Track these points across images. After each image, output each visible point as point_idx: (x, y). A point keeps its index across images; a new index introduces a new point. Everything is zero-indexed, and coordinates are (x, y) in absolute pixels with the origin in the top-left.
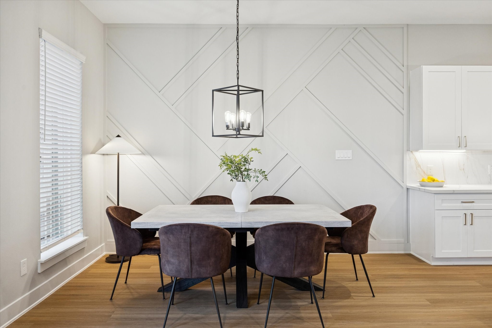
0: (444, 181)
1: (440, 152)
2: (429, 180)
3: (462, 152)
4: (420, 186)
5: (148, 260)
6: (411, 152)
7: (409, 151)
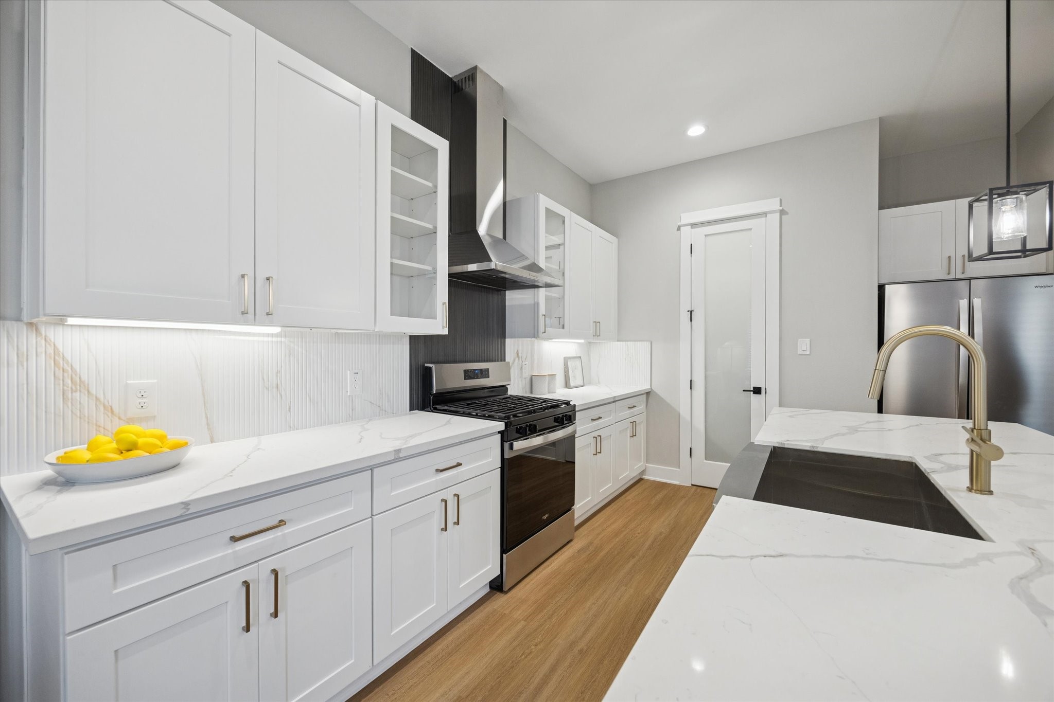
1: (189, 330)
6: (30, 324)
7: (18, 319)
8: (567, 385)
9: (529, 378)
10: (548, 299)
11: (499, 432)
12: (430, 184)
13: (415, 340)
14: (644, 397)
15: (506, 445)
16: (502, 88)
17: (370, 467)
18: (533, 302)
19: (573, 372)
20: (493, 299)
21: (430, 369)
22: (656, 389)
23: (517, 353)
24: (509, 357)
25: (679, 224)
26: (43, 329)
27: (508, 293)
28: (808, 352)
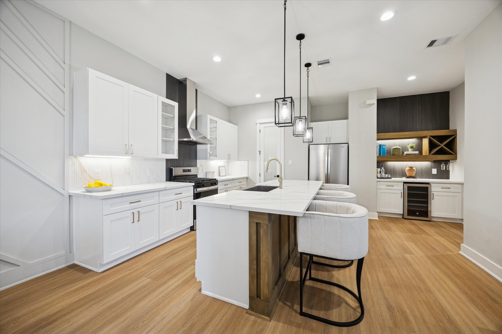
0: (112, 184)
1: (108, 158)
2: (96, 185)
3: (128, 159)
4: (86, 191)
6: (75, 156)
7: (72, 155)
8: (220, 175)
9: (205, 173)
10: (210, 147)
11: (193, 186)
12: (173, 116)
13: (167, 160)
14: (246, 179)
15: (195, 189)
16: (195, 83)
17: (159, 191)
18: (206, 148)
19: (222, 171)
20: (193, 147)
21: (172, 169)
23: (201, 164)
24: (198, 165)
25: (256, 123)
26: (77, 158)
27: (198, 145)
28: (291, 164)
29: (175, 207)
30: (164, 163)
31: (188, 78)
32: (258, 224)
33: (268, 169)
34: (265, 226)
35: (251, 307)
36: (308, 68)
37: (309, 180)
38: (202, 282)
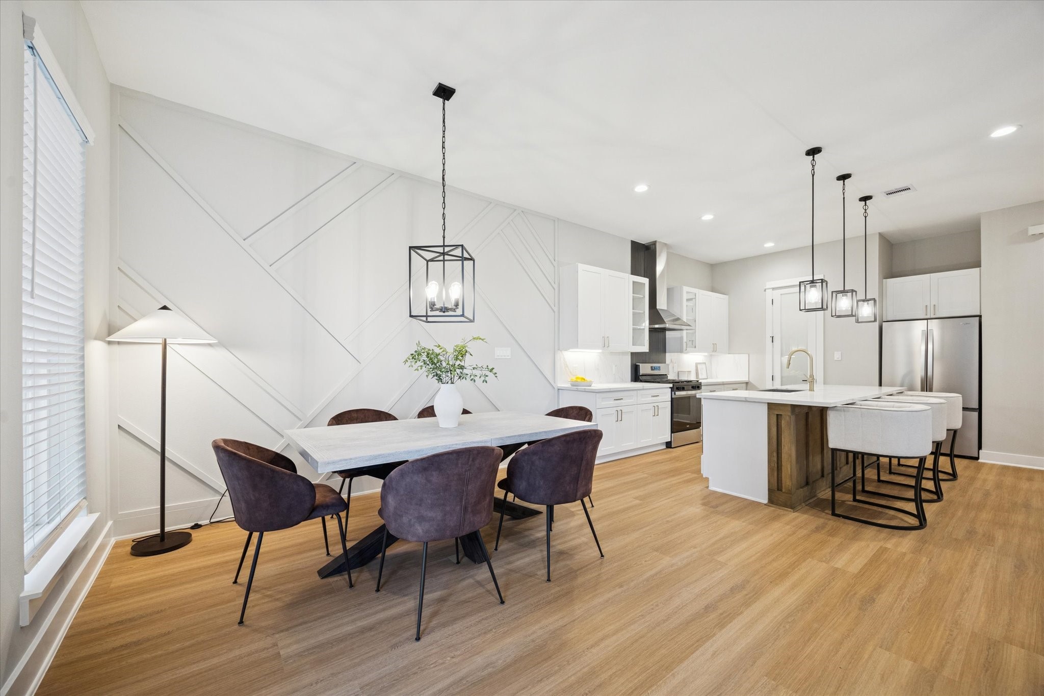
2: (579, 379)
4: (571, 386)
5: (233, 531)
6: (562, 351)
8: (697, 377)
9: (677, 373)
10: (687, 334)
11: (670, 388)
12: (643, 297)
13: (632, 354)
15: (673, 393)
16: (666, 244)
17: (637, 390)
18: (680, 336)
19: (701, 370)
20: (661, 335)
21: (638, 365)
22: (752, 381)
23: (671, 360)
24: (668, 361)
27: (667, 332)
28: (840, 359)
29: (652, 413)
30: (629, 358)
31: (658, 240)
32: (779, 416)
33: (790, 364)
34: (788, 418)
35: (771, 501)
36: (866, 203)
37: (880, 385)
38: (710, 478)
